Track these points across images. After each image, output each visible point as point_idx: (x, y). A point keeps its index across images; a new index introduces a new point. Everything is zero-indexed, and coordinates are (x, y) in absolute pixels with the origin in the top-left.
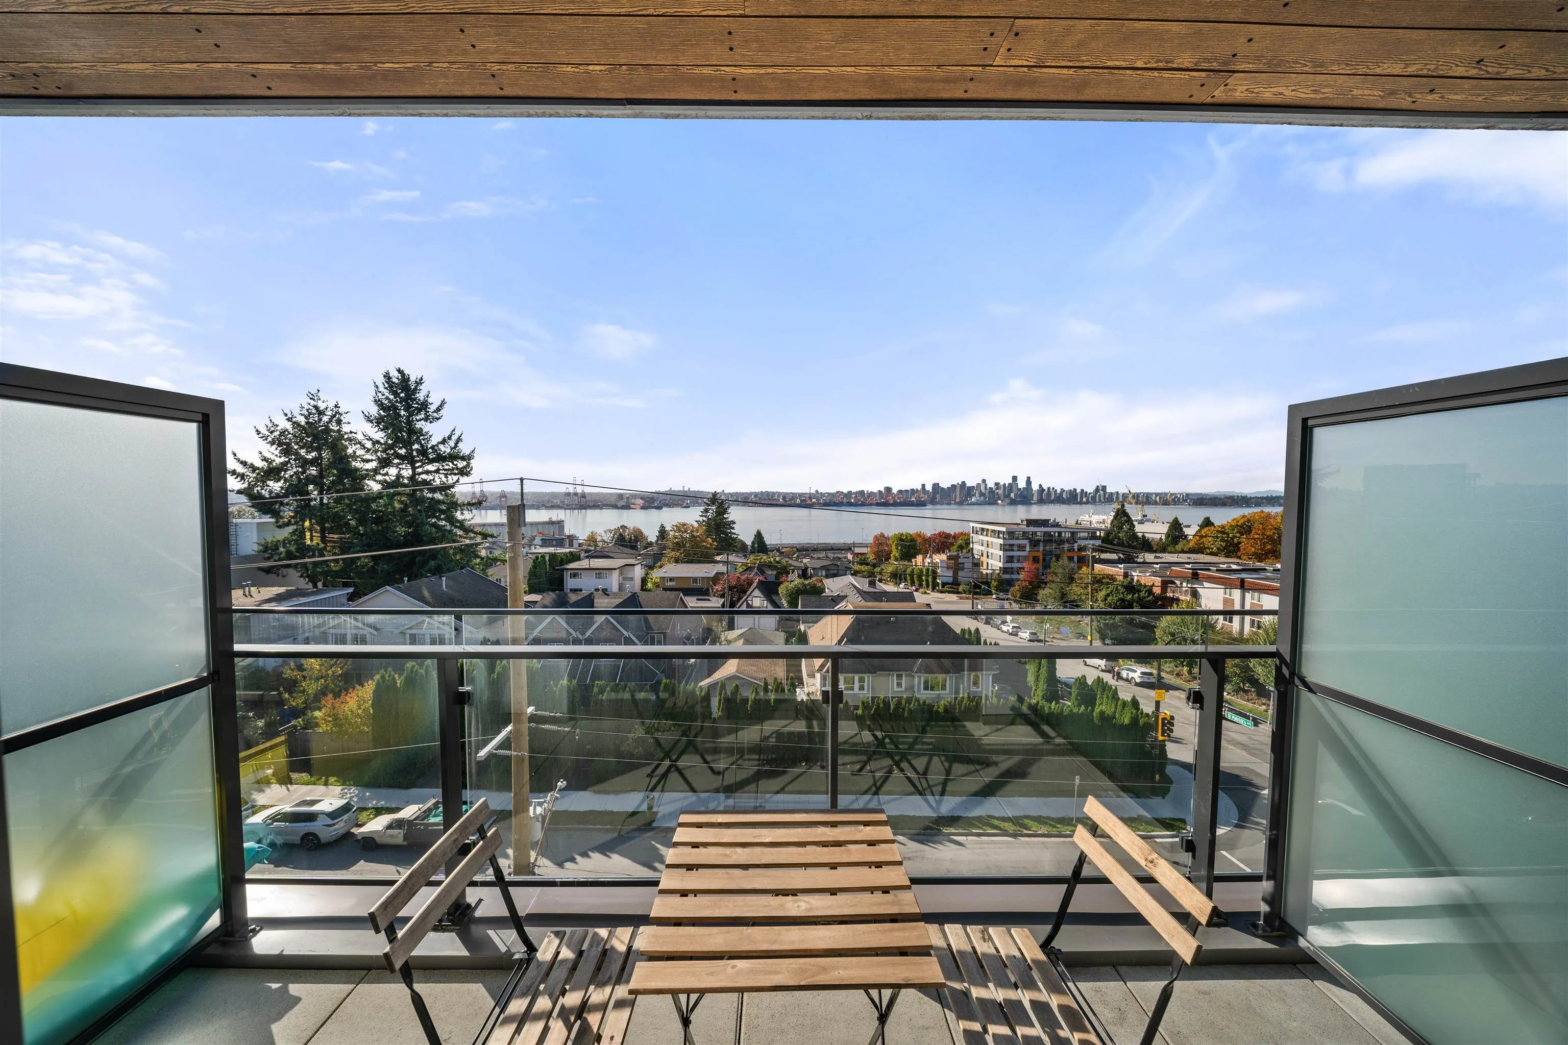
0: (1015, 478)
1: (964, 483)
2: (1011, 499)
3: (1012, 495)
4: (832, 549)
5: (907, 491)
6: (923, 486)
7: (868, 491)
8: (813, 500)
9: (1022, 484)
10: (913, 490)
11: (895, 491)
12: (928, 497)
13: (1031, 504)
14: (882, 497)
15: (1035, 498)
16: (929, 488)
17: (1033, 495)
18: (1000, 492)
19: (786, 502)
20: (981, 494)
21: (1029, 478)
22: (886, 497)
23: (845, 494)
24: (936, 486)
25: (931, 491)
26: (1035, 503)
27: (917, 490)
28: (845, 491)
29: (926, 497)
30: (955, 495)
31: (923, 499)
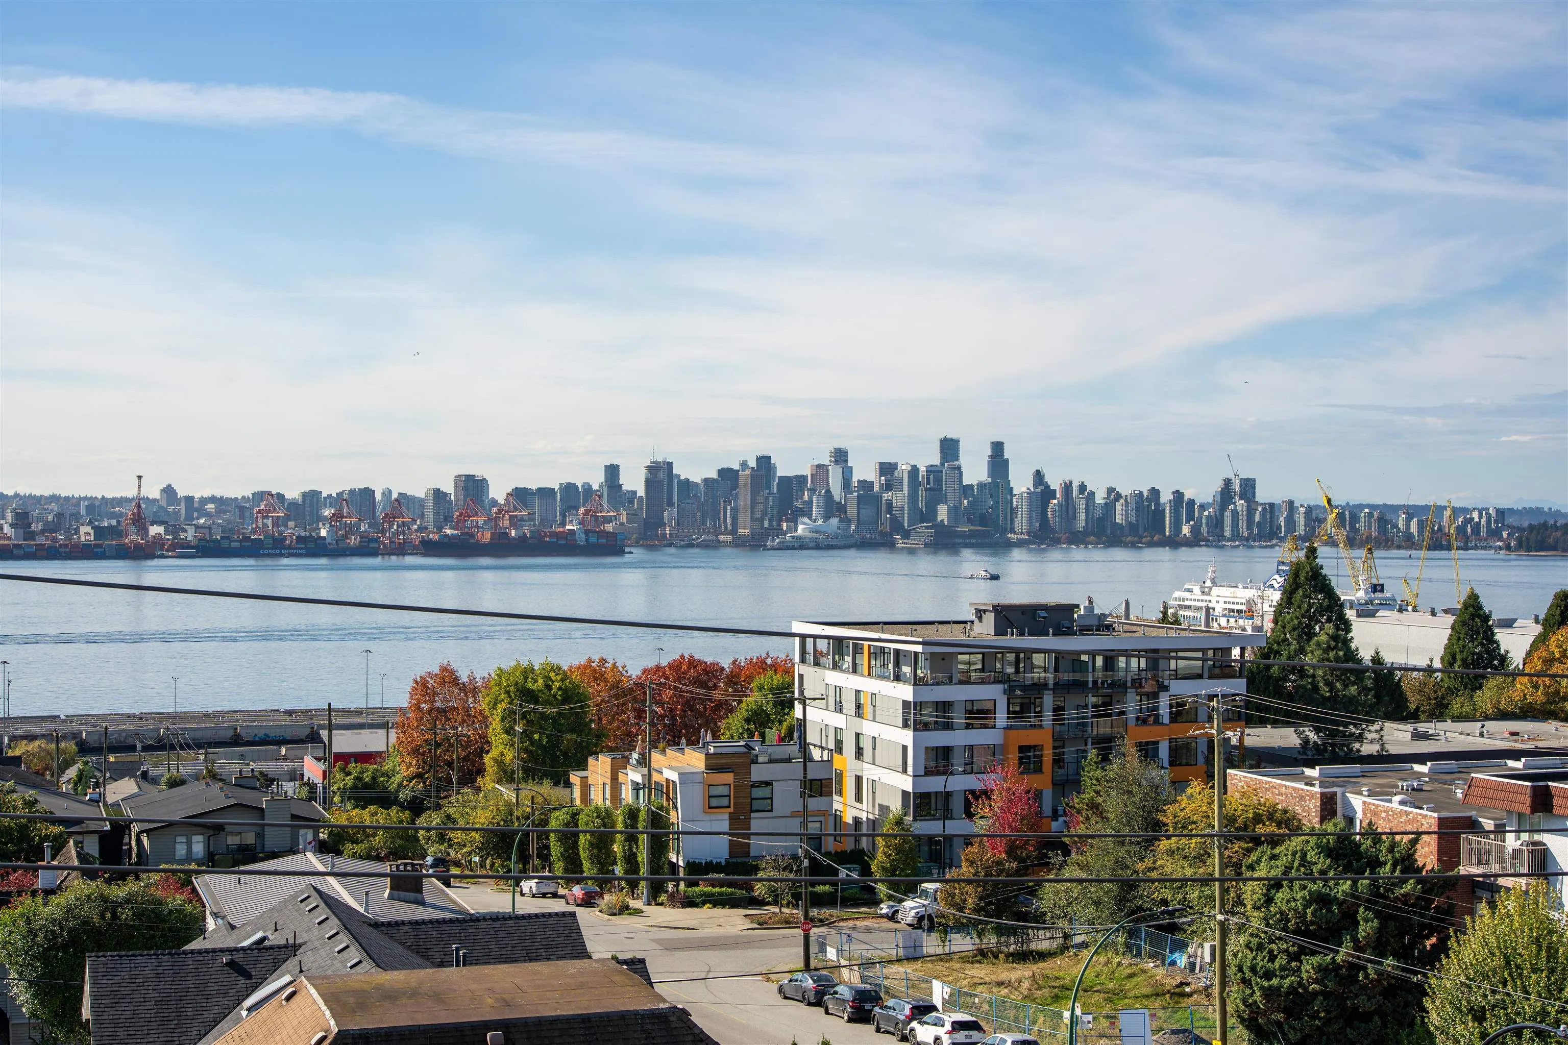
0: (949, 448)
1: (765, 462)
2: (937, 525)
3: (942, 513)
4: (236, 741)
5: (546, 493)
6: (612, 471)
7: (387, 493)
8: (154, 530)
10: (569, 488)
11: (498, 492)
12: (632, 517)
13: (1009, 545)
14: (448, 518)
15: (1021, 523)
17: (1013, 512)
18: (900, 498)
19: (30, 536)
20: (832, 508)
21: (998, 448)
22: (465, 516)
23: (293, 504)
24: (661, 475)
25: (641, 493)
26: (1020, 544)
27: (588, 488)
28: (293, 493)
29: (623, 518)
30: (735, 511)
31: (609, 527)
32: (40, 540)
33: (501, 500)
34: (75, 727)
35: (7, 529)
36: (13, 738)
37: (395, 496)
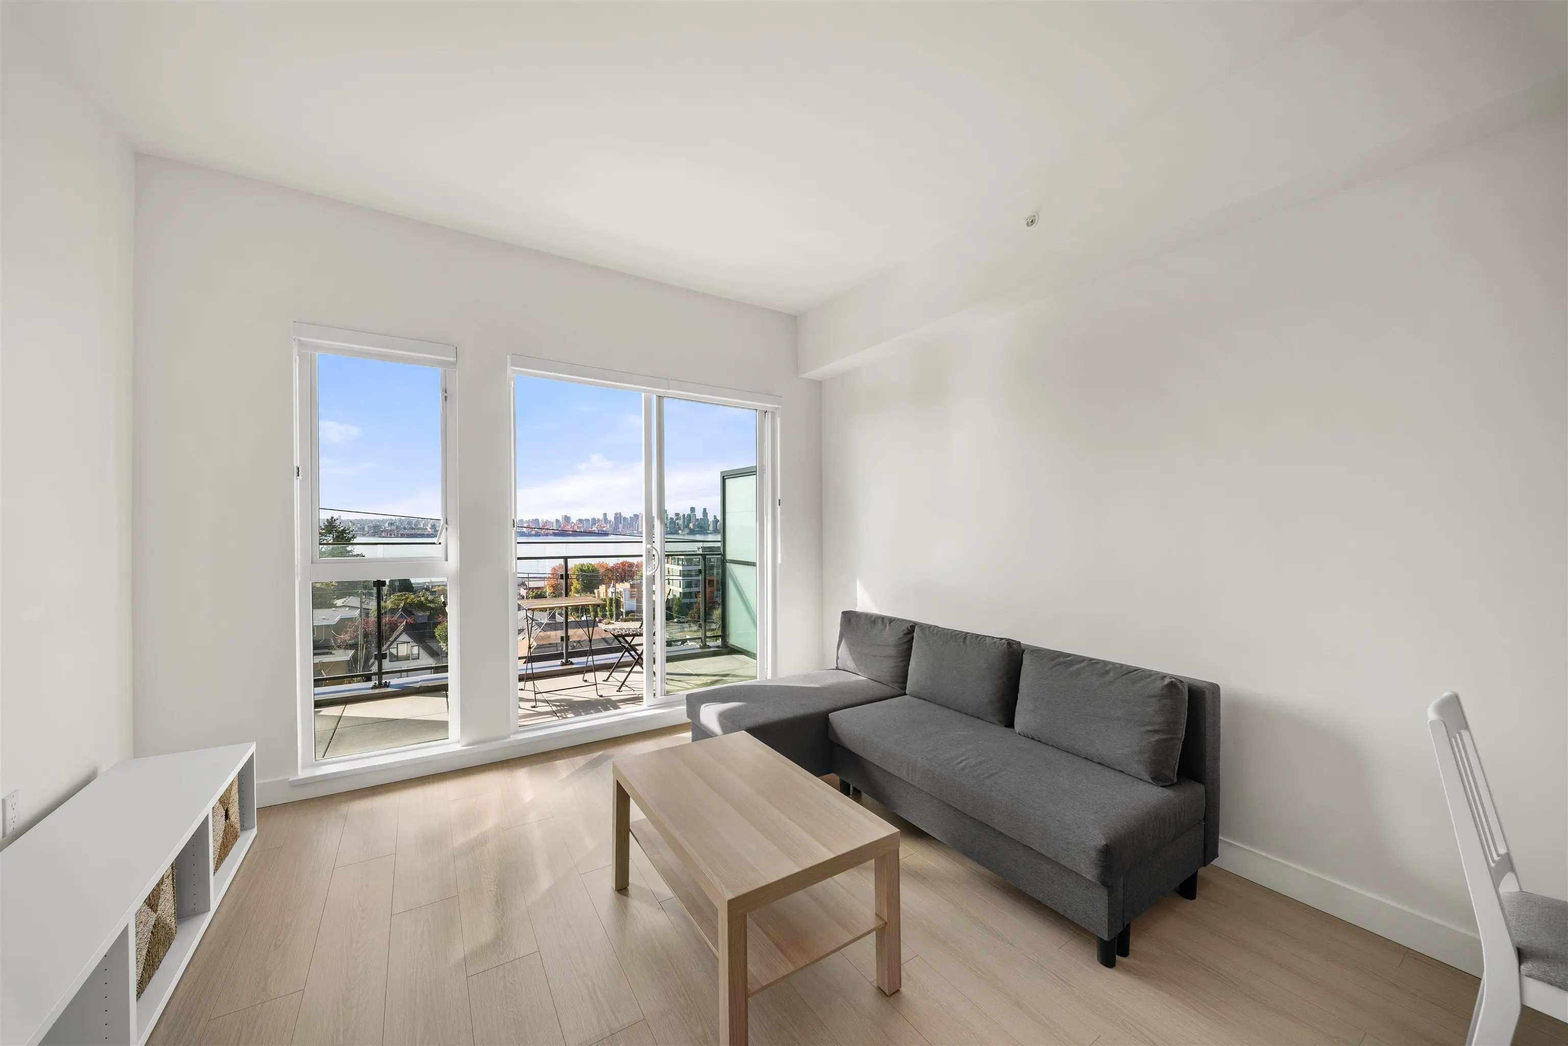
0: (693, 509)
2: (690, 529)
3: (691, 525)
5: (587, 520)
6: (605, 515)
9: (699, 515)
10: (594, 519)
11: (574, 520)
12: (611, 526)
13: (708, 534)
14: (560, 526)
15: (711, 528)
16: (611, 517)
17: (709, 525)
18: (680, 522)
21: (705, 510)
22: (565, 526)
24: (618, 517)
25: (613, 520)
26: (711, 533)
27: (599, 519)
29: (608, 527)
30: (638, 525)
31: (604, 529)
33: (575, 522)
35: (429, 529)
36: (432, 586)
37: (545, 521)
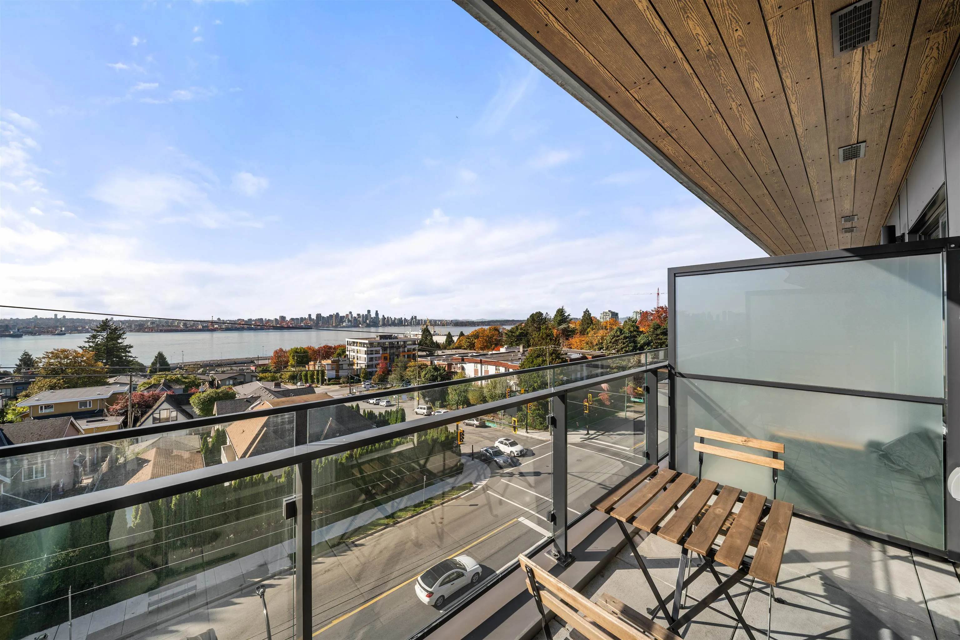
0: (369, 311)
1: (337, 314)
2: (367, 324)
3: (368, 321)
4: (235, 363)
5: (297, 319)
6: (310, 315)
7: (266, 319)
8: (215, 326)
9: (373, 315)
10: (302, 318)
11: (288, 319)
12: (314, 322)
13: (379, 326)
14: (278, 323)
15: (381, 323)
16: (314, 317)
17: (379, 321)
18: (361, 319)
19: (188, 327)
20: (349, 321)
21: (377, 311)
22: (282, 323)
23: (246, 321)
24: (319, 316)
25: (315, 319)
26: (381, 326)
27: (305, 318)
28: (246, 319)
29: (312, 323)
30: (332, 322)
31: (309, 324)
32: (189, 328)
33: (289, 320)
34: (199, 363)
35: (181, 326)
36: (184, 366)
